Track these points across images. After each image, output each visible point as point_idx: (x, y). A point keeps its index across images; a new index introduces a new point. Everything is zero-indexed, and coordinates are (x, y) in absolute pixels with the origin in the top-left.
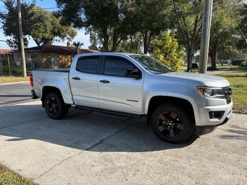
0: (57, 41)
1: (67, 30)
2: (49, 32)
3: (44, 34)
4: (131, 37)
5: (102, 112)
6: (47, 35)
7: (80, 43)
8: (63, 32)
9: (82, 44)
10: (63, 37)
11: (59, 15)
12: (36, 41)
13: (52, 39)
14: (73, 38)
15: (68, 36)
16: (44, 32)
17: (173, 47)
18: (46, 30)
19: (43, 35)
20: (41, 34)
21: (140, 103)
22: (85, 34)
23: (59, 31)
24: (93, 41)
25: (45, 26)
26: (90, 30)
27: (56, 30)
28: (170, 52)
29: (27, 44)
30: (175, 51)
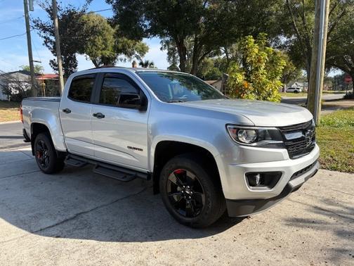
0: (121, 60)
1: (135, 44)
2: (110, 48)
3: (104, 52)
4: (226, 52)
5: (98, 166)
6: (107, 53)
7: (150, 62)
8: (129, 47)
9: (152, 64)
10: (129, 55)
11: (116, 24)
12: (94, 62)
13: (115, 58)
14: (143, 55)
15: (136, 53)
16: (104, 49)
17: (259, 61)
18: (106, 46)
19: (102, 54)
20: (99, 52)
21: (145, 153)
22: (161, 49)
23: (123, 46)
24: (171, 59)
25: (105, 40)
26: (167, 43)
27: (120, 45)
28: (257, 69)
29: (76, 66)
30: (263, 67)
